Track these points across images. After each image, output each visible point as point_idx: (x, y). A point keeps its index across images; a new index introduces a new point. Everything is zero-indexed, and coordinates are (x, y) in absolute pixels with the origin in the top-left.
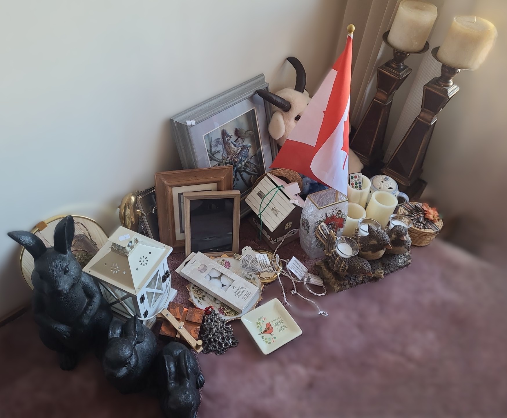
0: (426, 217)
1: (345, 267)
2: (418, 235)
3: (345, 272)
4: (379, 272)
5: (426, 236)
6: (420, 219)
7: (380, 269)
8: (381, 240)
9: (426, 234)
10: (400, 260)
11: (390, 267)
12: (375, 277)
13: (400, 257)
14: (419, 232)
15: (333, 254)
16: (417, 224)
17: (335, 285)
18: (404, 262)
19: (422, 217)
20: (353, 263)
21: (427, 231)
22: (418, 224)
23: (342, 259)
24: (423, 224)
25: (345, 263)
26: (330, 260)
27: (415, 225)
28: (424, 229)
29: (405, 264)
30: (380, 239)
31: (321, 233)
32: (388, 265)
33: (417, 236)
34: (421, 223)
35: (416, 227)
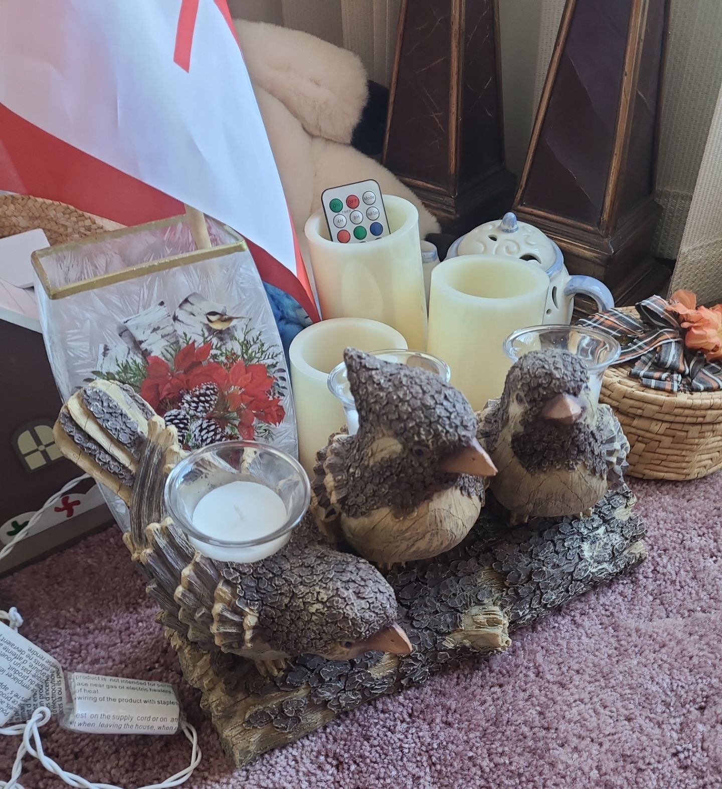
0: (691, 343)
1: (236, 618)
2: (665, 425)
3: (249, 645)
4: (482, 618)
5: (701, 424)
6: (663, 354)
7: (486, 601)
8: (419, 425)
9: (698, 413)
10: (586, 546)
11: (539, 588)
12: (465, 649)
13: (585, 532)
14: (664, 409)
15: (158, 551)
16: (651, 378)
17: (234, 721)
18: (613, 557)
19: (673, 345)
20: (286, 588)
21: (700, 399)
22: (657, 375)
23: (211, 572)
24: (683, 374)
25: (234, 595)
26: (155, 586)
27: (645, 380)
28: (688, 394)
29: (616, 566)
30: (410, 416)
31: (90, 438)
32: (529, 578)
33: (661, 431)
34: (673, 369)
35: (648, 387)
